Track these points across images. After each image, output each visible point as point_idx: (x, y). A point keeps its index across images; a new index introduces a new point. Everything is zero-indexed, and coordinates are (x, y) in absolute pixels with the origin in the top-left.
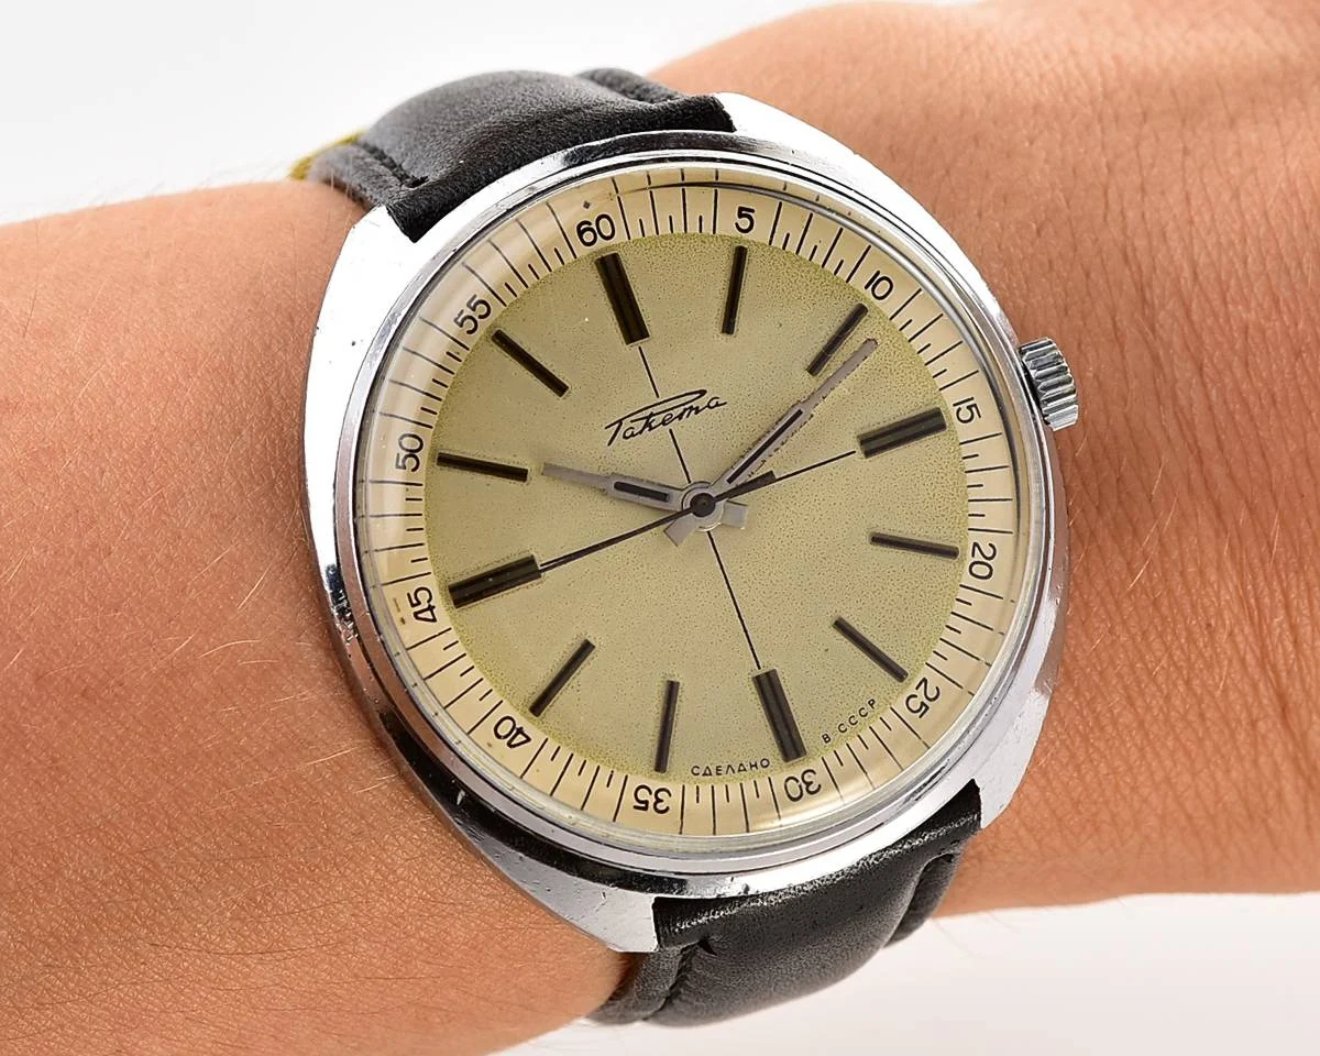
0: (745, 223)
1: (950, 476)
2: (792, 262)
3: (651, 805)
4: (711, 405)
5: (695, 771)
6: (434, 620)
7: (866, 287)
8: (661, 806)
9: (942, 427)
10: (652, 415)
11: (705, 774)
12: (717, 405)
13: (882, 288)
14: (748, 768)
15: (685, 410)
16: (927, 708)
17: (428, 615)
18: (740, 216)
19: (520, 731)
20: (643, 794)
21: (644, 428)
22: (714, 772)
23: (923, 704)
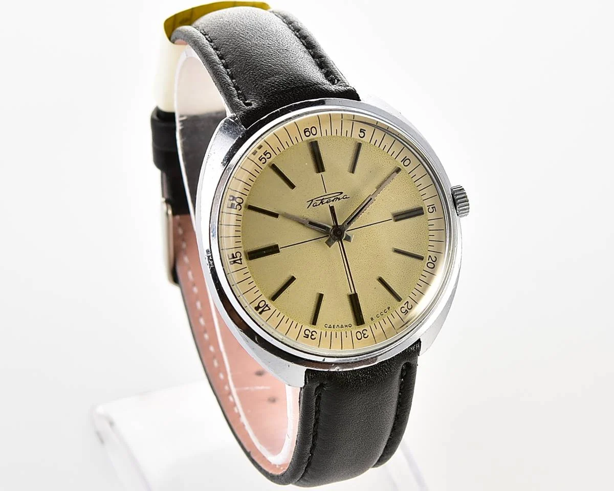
0: (362, 135)
1: (423, 231)
2: (377, 150)
3: (310, 336)
4: (344, 198)
5: (326, 326)
6: (241, 264)
7: (402, 161)
8: (313, 337)
9: (423, 214)
10: (323, 199)
11: (329, 327)
12: (346, 198)
13: (407, 162)
14: (344, 327)
15: (335, 198)
16: (408, 312)
17: (239, 261)
18: (361, 132)
19: (267, 306)
20: (307, 332)
21: (320, 203)
22: (332, 327)
23: (406, 310)
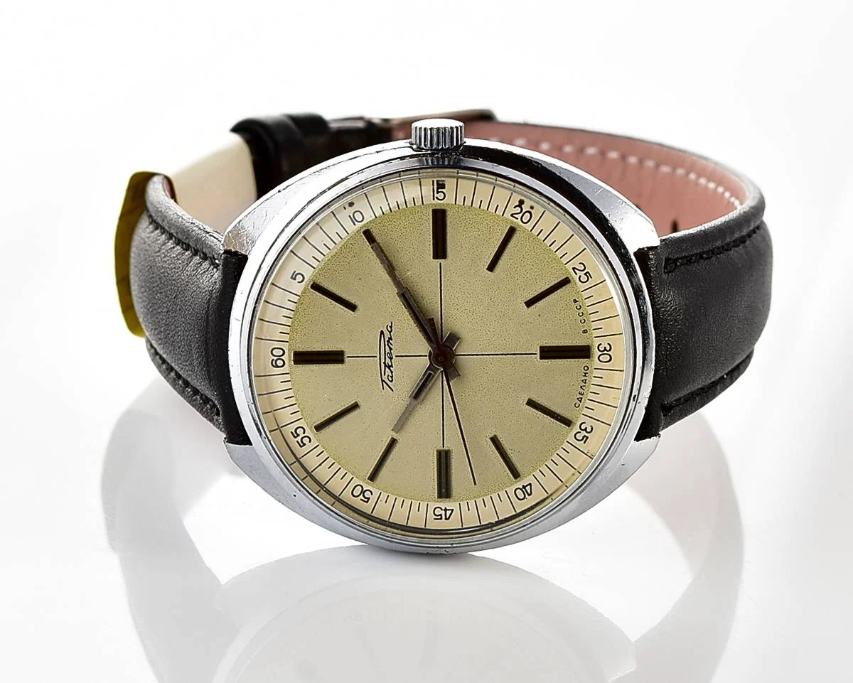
0: (299, 278)
1: (471, 216)
3: (587, 435)
4: (390, 330)
5: (577, 405)
6: (452, 510)
7: (355, 224)
8: (589, 429)
9: (444, 211)
10: (385, 363)
11: (580, 401)
12: (391, 327)
13: (358, 216)
14: (586, 378)
15: (388, 345)
16: (588, 272)
17: (449, 513)
18: (295, 279)
19: (524, 487)
20: (580, 437)
21: (390, 370)
22: (581, 396)
23: (585, 274)
